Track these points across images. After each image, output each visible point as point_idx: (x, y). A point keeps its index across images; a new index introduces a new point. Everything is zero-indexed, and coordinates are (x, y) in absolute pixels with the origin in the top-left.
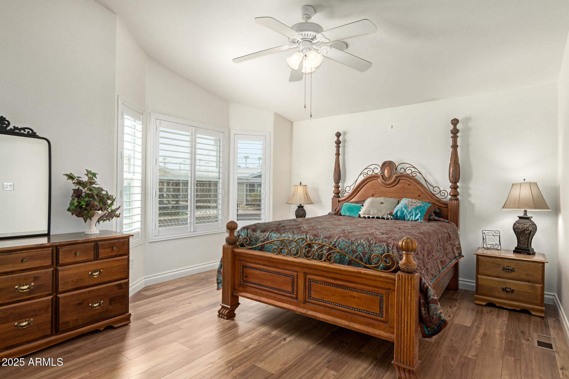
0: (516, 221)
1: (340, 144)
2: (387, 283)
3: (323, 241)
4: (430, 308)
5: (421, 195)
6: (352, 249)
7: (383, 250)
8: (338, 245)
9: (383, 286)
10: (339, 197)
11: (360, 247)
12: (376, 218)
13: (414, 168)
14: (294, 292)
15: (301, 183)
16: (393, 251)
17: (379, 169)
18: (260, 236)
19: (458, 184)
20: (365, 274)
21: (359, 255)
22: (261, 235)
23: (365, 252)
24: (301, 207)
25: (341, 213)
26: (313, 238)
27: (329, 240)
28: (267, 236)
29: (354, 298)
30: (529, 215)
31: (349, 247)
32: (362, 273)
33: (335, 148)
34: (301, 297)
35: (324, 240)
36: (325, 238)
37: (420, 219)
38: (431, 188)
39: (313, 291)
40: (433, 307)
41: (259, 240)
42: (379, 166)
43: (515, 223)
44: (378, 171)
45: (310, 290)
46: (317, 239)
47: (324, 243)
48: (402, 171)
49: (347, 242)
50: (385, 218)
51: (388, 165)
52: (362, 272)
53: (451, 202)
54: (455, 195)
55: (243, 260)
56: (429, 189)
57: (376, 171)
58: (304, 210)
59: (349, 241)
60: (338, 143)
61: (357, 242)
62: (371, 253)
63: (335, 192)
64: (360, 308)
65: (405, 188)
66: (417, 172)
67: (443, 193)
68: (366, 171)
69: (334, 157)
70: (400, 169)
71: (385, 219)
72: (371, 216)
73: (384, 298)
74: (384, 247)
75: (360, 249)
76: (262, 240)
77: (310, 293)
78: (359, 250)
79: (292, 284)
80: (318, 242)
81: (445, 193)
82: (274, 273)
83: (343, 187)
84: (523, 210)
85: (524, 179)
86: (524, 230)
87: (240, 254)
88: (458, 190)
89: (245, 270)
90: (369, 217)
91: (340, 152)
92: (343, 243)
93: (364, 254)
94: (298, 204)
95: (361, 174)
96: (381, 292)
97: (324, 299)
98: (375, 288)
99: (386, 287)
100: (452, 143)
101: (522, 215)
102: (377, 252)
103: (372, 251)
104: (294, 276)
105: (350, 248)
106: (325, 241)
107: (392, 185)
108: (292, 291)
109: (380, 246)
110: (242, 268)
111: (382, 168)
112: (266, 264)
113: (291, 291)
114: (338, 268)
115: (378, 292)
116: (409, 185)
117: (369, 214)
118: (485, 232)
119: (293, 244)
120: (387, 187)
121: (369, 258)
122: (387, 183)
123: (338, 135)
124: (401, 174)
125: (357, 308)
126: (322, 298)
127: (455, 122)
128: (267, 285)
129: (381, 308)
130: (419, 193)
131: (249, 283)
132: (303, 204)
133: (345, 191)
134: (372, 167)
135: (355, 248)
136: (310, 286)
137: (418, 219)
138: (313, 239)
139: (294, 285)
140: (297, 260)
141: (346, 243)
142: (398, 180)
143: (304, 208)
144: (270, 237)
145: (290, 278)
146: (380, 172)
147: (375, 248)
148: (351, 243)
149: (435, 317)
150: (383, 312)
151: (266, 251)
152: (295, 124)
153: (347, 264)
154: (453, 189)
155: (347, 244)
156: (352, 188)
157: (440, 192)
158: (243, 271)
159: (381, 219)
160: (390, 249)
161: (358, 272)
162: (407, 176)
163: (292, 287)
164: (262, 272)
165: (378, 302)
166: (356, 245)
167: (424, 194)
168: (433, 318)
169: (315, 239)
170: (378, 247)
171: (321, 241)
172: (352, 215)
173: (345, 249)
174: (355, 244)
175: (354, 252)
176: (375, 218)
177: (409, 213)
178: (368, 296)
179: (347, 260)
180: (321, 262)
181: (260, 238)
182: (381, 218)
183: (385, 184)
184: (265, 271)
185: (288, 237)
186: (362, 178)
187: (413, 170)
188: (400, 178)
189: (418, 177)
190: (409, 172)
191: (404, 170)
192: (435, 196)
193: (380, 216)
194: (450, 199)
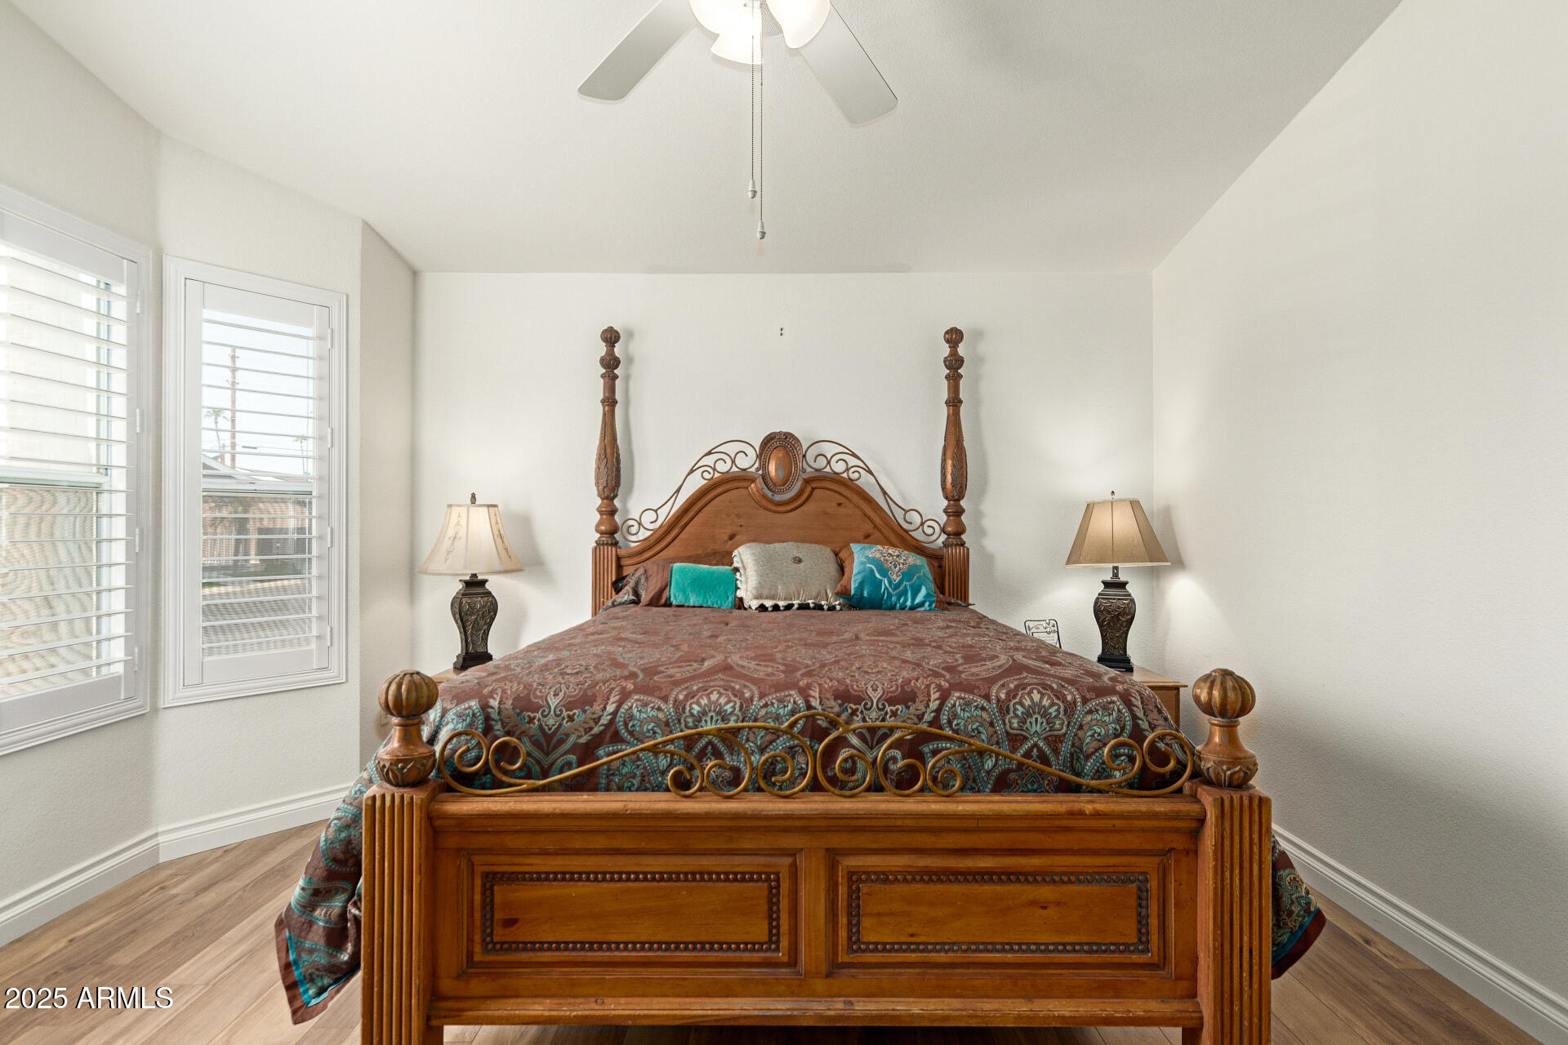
0: (1100, 594)
1: (616, 367)
2: (1160, 831)
3: (886, 713)
4: (1280, 885)
5: (873, 534)
6: (1007, 732)
7: (1118, 720)
8: (950, 722)
9: (1149, 846)
10: (615, 544)
11: (1037, 719)
12: (798, 609)
13: (854, 455)
14: (778, 942)
15: (473, 497)
16: (1151, 721)
17: (752, 454)
18: (566, 724)
19: (962, 503)
20: (1097, 815)
21: (1035, 750)
22: (571, 719)
23: (1056, 736)
24: (474, 585)
25: (672, 599)
26: (840, 705)
27: (908, 707)
28: (605, 720)
29: (1045, 908)
30: (1122, 578)
31: (992, 724)
32: (1086, 815)
33: (602, 380)
34: (812, 951)
35: (888, 709)
36: (892, 701)
37: (927, 604)
38: (899, 514)
39: (872, 915)
40: (1288, 879)
41: (561, 742)
42: (752, 446)
43: (1097, 599)
44: (748, 461)
45: (858, 915)
46: (857, 710)
47: (890, 722)
48: (822, 462)
49: (983, 709)
50: (825, 607)
51: (779, 444)
52: (1087, 812)
53: (952, 551)
54: (956, 533)
55: (489, 851)
56: (894, 516)
57: (744, 462)
58: (489, 594)
59: (989, 701)
60: (611, 364)
61: (1022, 705)
62: (1076, 735)
63: (603, 528)
64: (1067, 939)
65: (827, 514)
66: (862, 468)
67: (929, 526)
68: (710, 460)
69: (599, 410)
70: (813, 459)
71: (823, 609)
72: (781, 604)
73: (1153, 884)
74: (1119, 711)
75: (1036, 726)
76: (583, 740)
77: (854, 927)
78: (1033, 730)
79: (770, 909)
80: (864, 720)
81: (933, 528)
82: (673, 877)
83: (626, 511)
84: (1111, 566)
85: (1113, 492)
86: (1119, 614)
87: (466, 824)
88: (963, 518)
89: (500, 893)
90: (776, 608)
91: (618, 396)
92: (967, 714)
93: (1055, 741)
94: (466, 575)
95: (692, 471)
96: (1139, 867)
97: (922, 939)
98: (1119, 855)
99: (1160, 846)
100: (949, 394)
101: (1108, 577)
102: (1098, 730)
103: (1081, 727)
104: (777, 874)
105: (999, 728)
106: (894, 714)
107: (793, 506)
108: (770, 939)
109: (1105, 708)
110: (483, 885)
111: (763, 451)
112: (627, 843)
113: (765, 938)
114: (990, 810)
115: (1131, 869)
116: (839, 504)
117: (774, 596)
118: (1031, 624)
119: (748, 740)
120: (779, 512)
121: (1072, 754)
122: (777, 498)
123: (611, 338)
124: (817, 474)
125: (1057, 940)
126: (912, 935)
127: (954, 337)
128: (632, 938)
129: (1142, 921)
130: (868, 527)
131: (525, 950)
132: (482, 574)
133: (640, 524)
134: (731, 449)
135: (1015, 725)
136: (854, 897)
137: (922, 604)
138: (837, 709)
139: (779, 910)
140: (803, 806)
141: (979, 712)
142: (809, 489)
143: (487, 586)
144: (626, 724)
145: (760, 884)
146: (757, 465)
147: (1089, 718)
148: (1000, 710)
149: (1296, 909)
150: (1148, 933)
151: (608, 789)
152: (429, 280)
153: (990, 786)
154: (953, 516)
155: (985, 715)
156: (663, 513)
157: (922, 524)
158: (488, 902)
159: (814, 608)
160: (1138, 714)
161: (1072, 814)
162: (836, 478)
163: (770, 918)
164: (605, 885)
165: (1132, 902)
166: (1019, 713)
167: (880, 531)
168: (1290, 913)
169: (850, 711)
170: (1097, 711)
171: (874, 715)
172: (709, 603)
173: (979, 732)
174: (1015, 709)
175: (1015, 740)
176: (796, 606)
177: (895, 589)
178: (1094, 888)
179: (988, 772)
180: (911, 800)
181: (568, 735)
182: (812, 605)
183: (771, 501)
184: (620, 880)
185: (719, 713)
186: (696, 483)
187: (852, 461)
188: (814, 485)
189: (865, 482)
190: (839, 467)
191: (825, 462)
192: (911, 536)
193: (810, 601)
194: (946, 545)
